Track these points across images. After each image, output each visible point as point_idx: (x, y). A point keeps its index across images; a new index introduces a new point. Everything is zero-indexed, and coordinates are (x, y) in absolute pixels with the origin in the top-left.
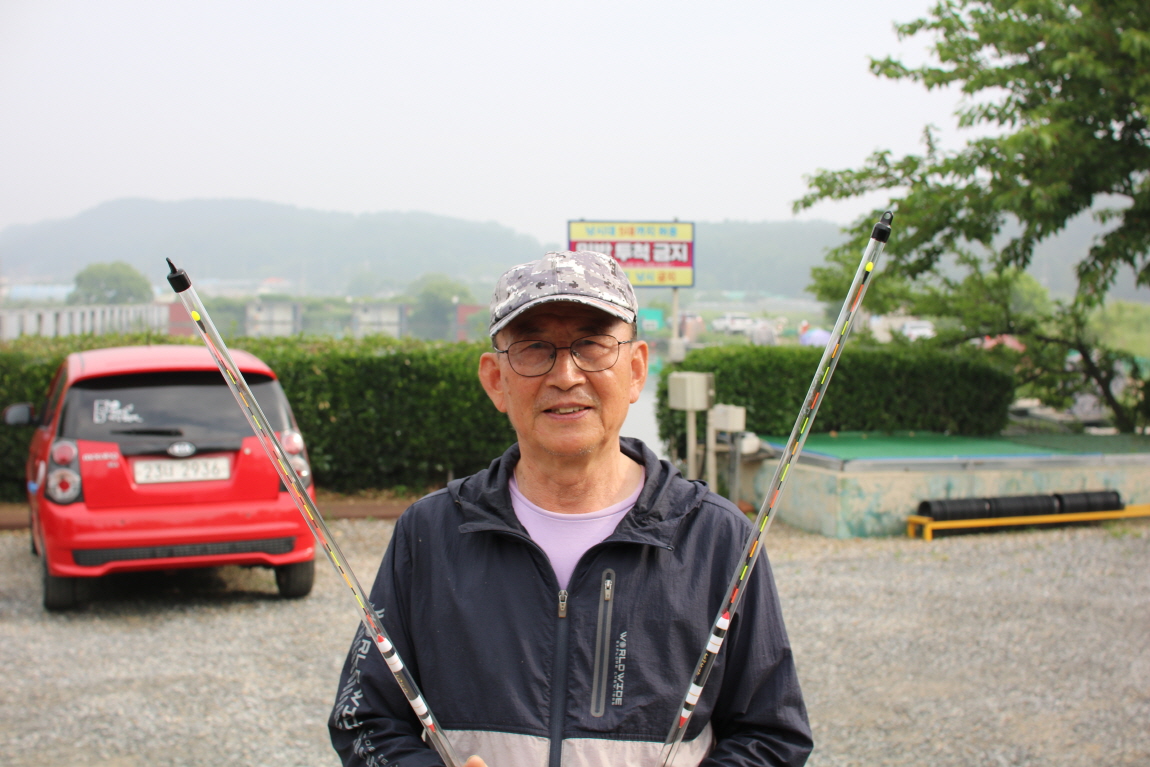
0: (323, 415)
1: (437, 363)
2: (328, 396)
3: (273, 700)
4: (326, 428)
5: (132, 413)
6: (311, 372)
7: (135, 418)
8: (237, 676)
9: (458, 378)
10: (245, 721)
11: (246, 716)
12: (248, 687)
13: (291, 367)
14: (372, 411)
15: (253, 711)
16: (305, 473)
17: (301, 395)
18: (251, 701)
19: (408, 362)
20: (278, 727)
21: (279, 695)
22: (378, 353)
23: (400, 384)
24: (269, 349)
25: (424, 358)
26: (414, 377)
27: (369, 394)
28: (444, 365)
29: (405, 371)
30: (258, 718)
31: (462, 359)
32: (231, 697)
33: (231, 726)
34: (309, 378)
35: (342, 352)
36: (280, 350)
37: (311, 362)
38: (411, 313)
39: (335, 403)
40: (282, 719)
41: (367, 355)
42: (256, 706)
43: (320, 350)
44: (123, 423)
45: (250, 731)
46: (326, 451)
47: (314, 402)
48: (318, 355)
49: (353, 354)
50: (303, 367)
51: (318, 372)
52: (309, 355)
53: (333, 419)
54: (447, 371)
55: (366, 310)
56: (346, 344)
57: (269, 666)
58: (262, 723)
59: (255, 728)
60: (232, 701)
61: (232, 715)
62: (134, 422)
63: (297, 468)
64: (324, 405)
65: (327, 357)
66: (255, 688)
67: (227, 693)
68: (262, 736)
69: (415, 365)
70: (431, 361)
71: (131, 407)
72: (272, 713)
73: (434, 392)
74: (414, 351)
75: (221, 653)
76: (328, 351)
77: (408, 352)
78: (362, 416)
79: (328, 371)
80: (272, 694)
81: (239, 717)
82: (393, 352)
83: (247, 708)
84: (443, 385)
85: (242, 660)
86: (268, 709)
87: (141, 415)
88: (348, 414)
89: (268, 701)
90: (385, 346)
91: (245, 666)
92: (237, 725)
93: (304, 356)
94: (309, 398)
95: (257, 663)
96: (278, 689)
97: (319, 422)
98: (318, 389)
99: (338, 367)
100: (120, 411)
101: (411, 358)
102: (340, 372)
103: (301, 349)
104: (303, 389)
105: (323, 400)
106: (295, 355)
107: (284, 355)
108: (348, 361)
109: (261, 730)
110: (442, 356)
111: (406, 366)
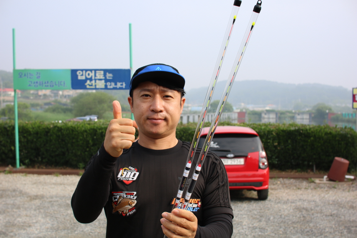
0: (275, 147)
1: (310, 132)
2: (277, 141)
3: (250, 227)
4: (276, 151)
5: (217, 145)
6: (272, 134)
7: (218, 146)
8: (242, 220)
9: (317, 136)
10: (242, 232)
11: (242, 231)
12: (244, 223)
13: (266, 132)
14: (290, 146)
15: (245, 230)
16: (266, 164)
17: (269, 141)
18: (244, 227)
19: (301, 131)
20: (251, 234)
21: (253, 226)
22: (292, 129)
23: (299, 138)
24: (260, 127)
25: (307, 130)
26: (303, 136)
27: (289, 141)
28: (312, 132)
29: (300, 134)
30: (245, 232)
31: (318, 131)
32: (239, 226)
33: (238, 233)
34: (272, 136)
35: (282, 128)
36: (263, 127)
37: (272, 131)
38: (313, 115)
39: (279, 143)
40: (252, 232)
41: (289, 129)
42: (245, 228)
43: (275, 127)
44: (214, 148)
45: (243, 235)
46: (276, 158)
47: (273, 143)
48: (274, 129)
49: (285, 129)
50: (270, 132)
51: (274, 134)
52: (272, 129)
53: (279, 148)
54: (313, 134)
55: (299, 114)
56: (283, 126)
57: (251, 218)
58: (246, 233)
59: (244, 234)
60: (239, 227)
61: (239, 230)
62: (217, 148)
63: (264, 162)
64: (276, 144)
65: (277, 130)
66: (246, 224)
67: (238, 224)
68: (246, 236)
69: (304, 132)
70: (308, 131)
71: (216, 143)
72: (250, 230)
73: (309, 141)
74: (303, 128)
75: (238, 214)
76: (277, 128)
77: (301, 128)
78: (287, 147)
79: (277, 134)
80: (251, 226)
81: (240, 231)
82: (297, 128)
83: (243, 229)
84: (312, 138)
85: (244, 216)
86: (249, 229)
87: (219, 146)
88: (283, 147)
89: (249, 227)
90: (295, 127)
91: (245, 218)
92: (239, 233)
93: (270, 129)
94: (271, 142)
95: (248, 217)
96: (253, 224)
97: (274, 149)
98: (274, 139)
99: (280, 133)
100: (213, 144)
101: (302, 130)
102: (281, 134)
103: (269, 127)
104: (270, 139)
105: (276, 142)
106: (267, 129)
107: (264, 129)
108: (283, 131)
109: (246, 235)
110: (312, 130)
111: (301, 133)
